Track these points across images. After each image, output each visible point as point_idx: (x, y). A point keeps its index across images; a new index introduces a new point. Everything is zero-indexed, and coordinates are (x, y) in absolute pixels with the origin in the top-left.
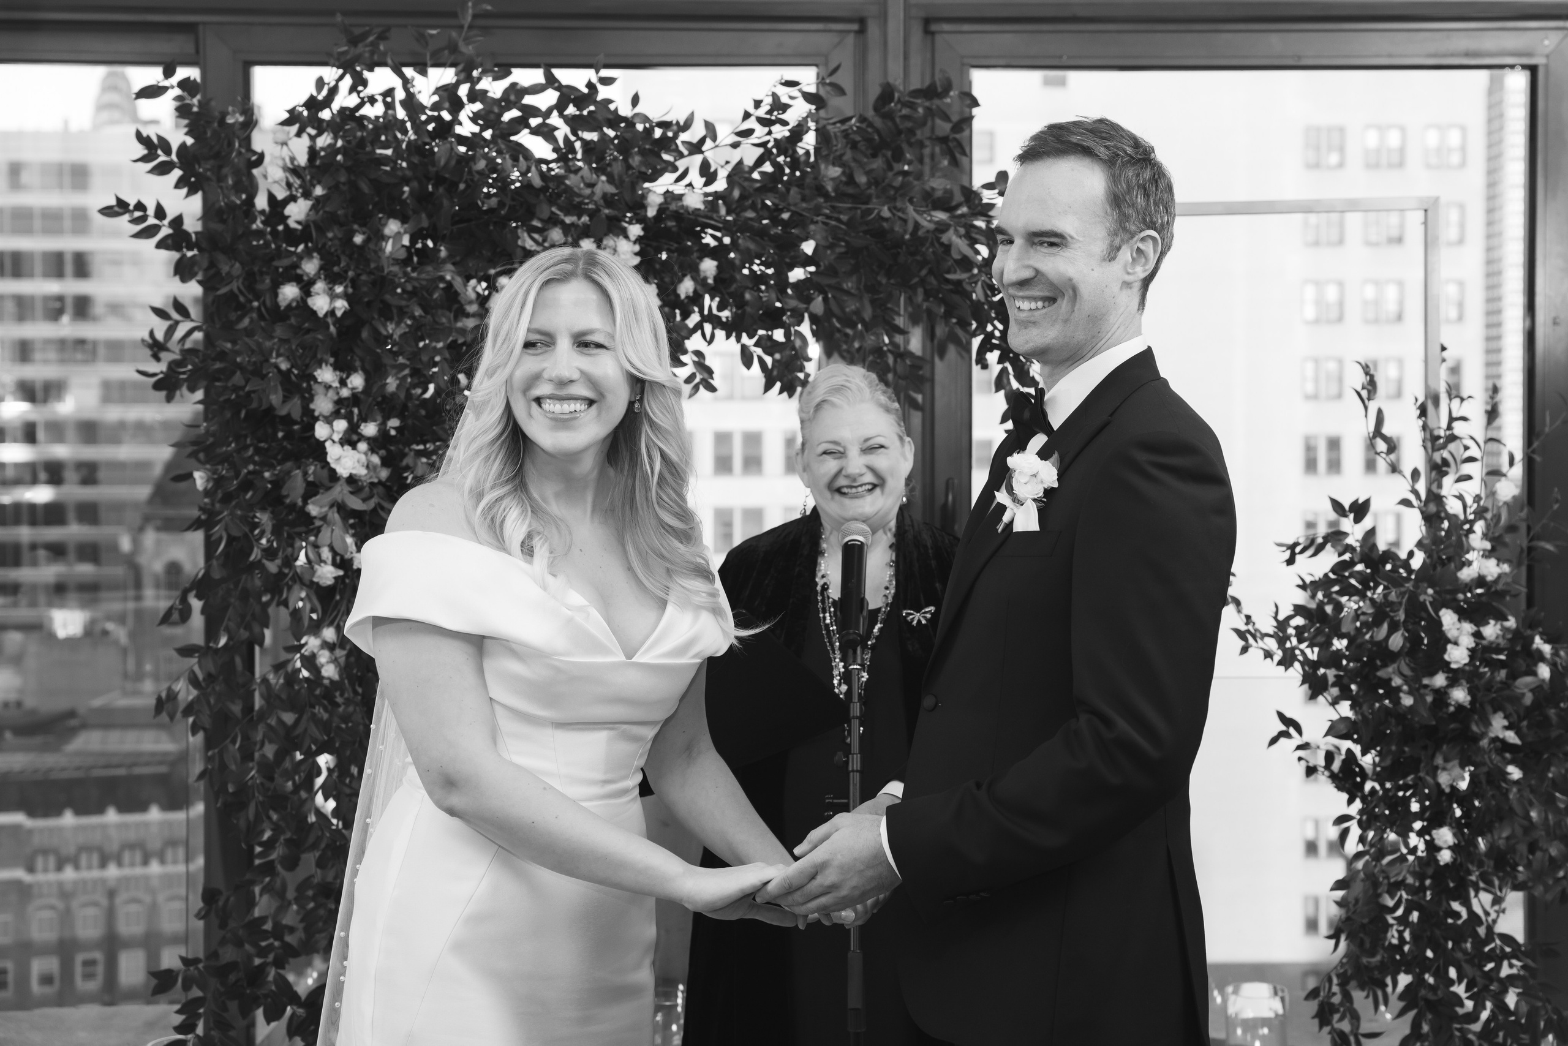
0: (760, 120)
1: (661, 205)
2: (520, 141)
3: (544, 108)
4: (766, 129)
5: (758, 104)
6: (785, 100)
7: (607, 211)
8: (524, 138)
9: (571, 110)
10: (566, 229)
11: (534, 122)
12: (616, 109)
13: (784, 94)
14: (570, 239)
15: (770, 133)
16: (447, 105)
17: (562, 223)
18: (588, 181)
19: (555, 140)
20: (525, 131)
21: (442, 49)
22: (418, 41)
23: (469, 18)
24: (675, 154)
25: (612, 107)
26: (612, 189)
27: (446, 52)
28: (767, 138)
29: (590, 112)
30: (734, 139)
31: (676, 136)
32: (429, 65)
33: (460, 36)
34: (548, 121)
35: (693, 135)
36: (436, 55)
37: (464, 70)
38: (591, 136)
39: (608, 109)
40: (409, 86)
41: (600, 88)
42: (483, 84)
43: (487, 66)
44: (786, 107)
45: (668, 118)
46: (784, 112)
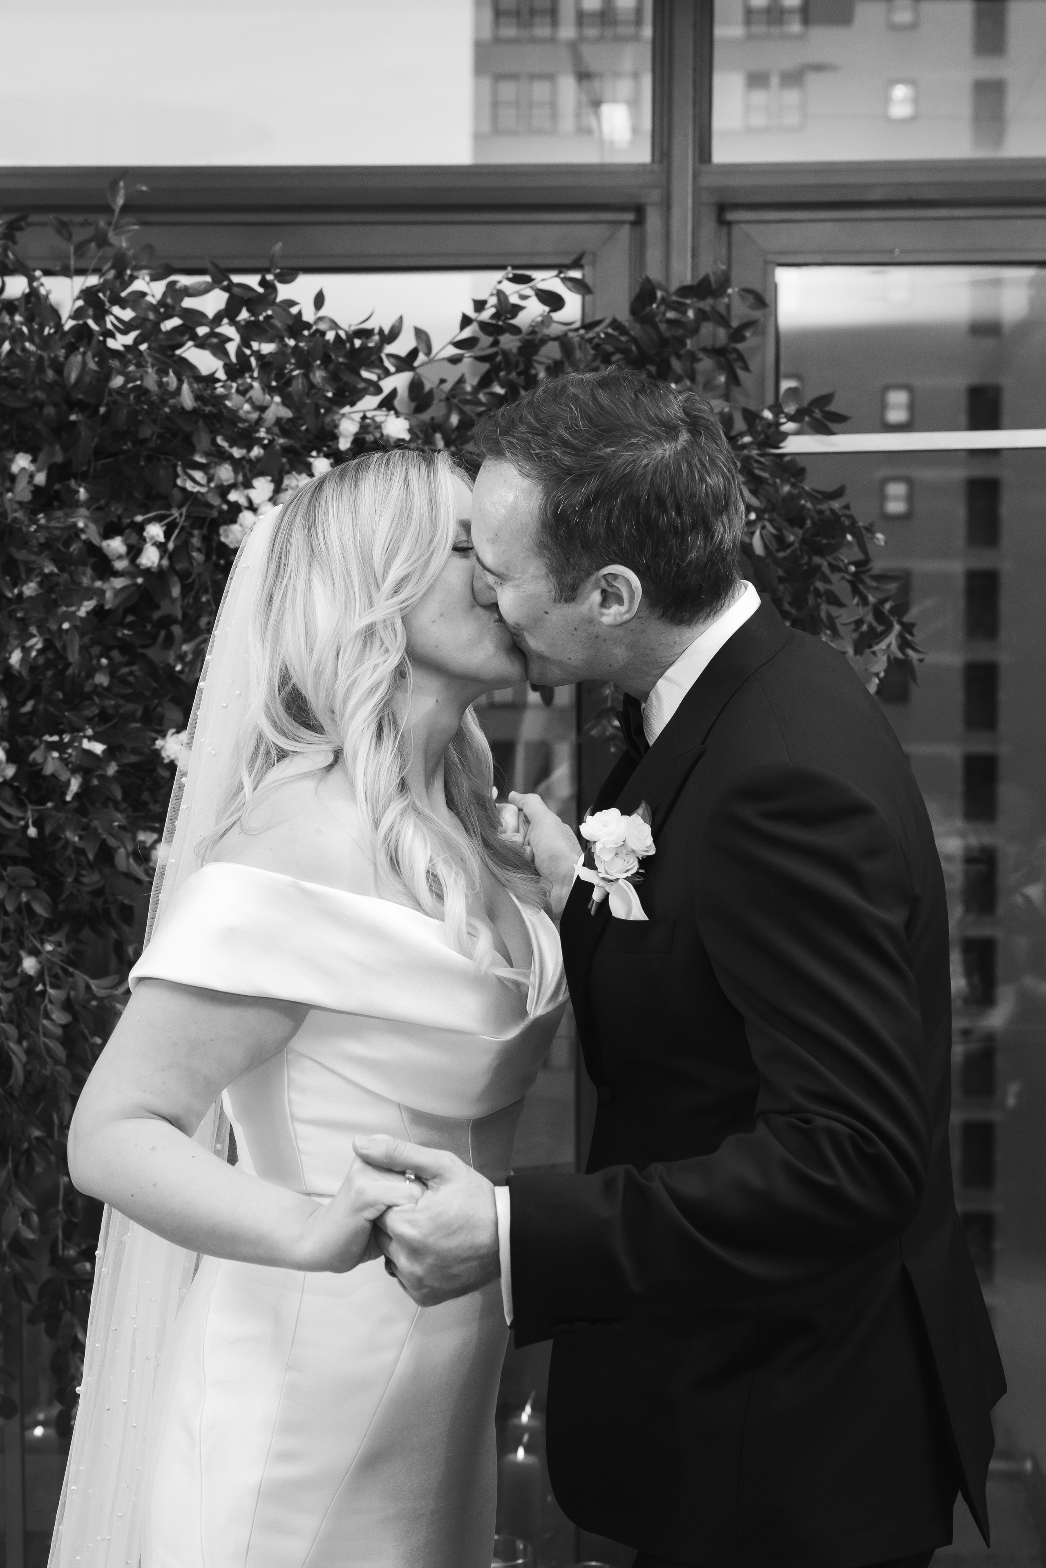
0: (483, 326)
1: (357, 434)
2: (185, 355)
3: (211, 314)
4: (490, 340)
5: (480, 305)
6: (514, 299)
7: (281, 441)
8: (191, 353)
9: (244, 315)
10: (237, 465)
11: (202, 331)
12: (300, 314)
13: (512, 291)
14: (240, 478)
15: (496, 343)
16: (91, 312)
17: (230, 458)
18: (258, 404)
19: (226, 353)
20: (190, 343)
21: (88, 242)
22: (59, 232)
23: (120, 201)
24: (378, 371)
25: (294, 310)
26: (287, 413)
27: (93, 245)
28: (494, 350)
29: (268, 317)
30: (453, 351)
31: (379, 348)
32: (72, 263)
33: (109, 224)
34: (219, 330)
35: (402, 346)
36: (80, 249)
37: (112, 267)
38: (268, 348)
39: (290, 313)
40: (35, 284)
41: (280, 286)
42: (140, 285)
43: (143, 263)
44: (516, 309)
45: (368, 326)
46: (514, 316)
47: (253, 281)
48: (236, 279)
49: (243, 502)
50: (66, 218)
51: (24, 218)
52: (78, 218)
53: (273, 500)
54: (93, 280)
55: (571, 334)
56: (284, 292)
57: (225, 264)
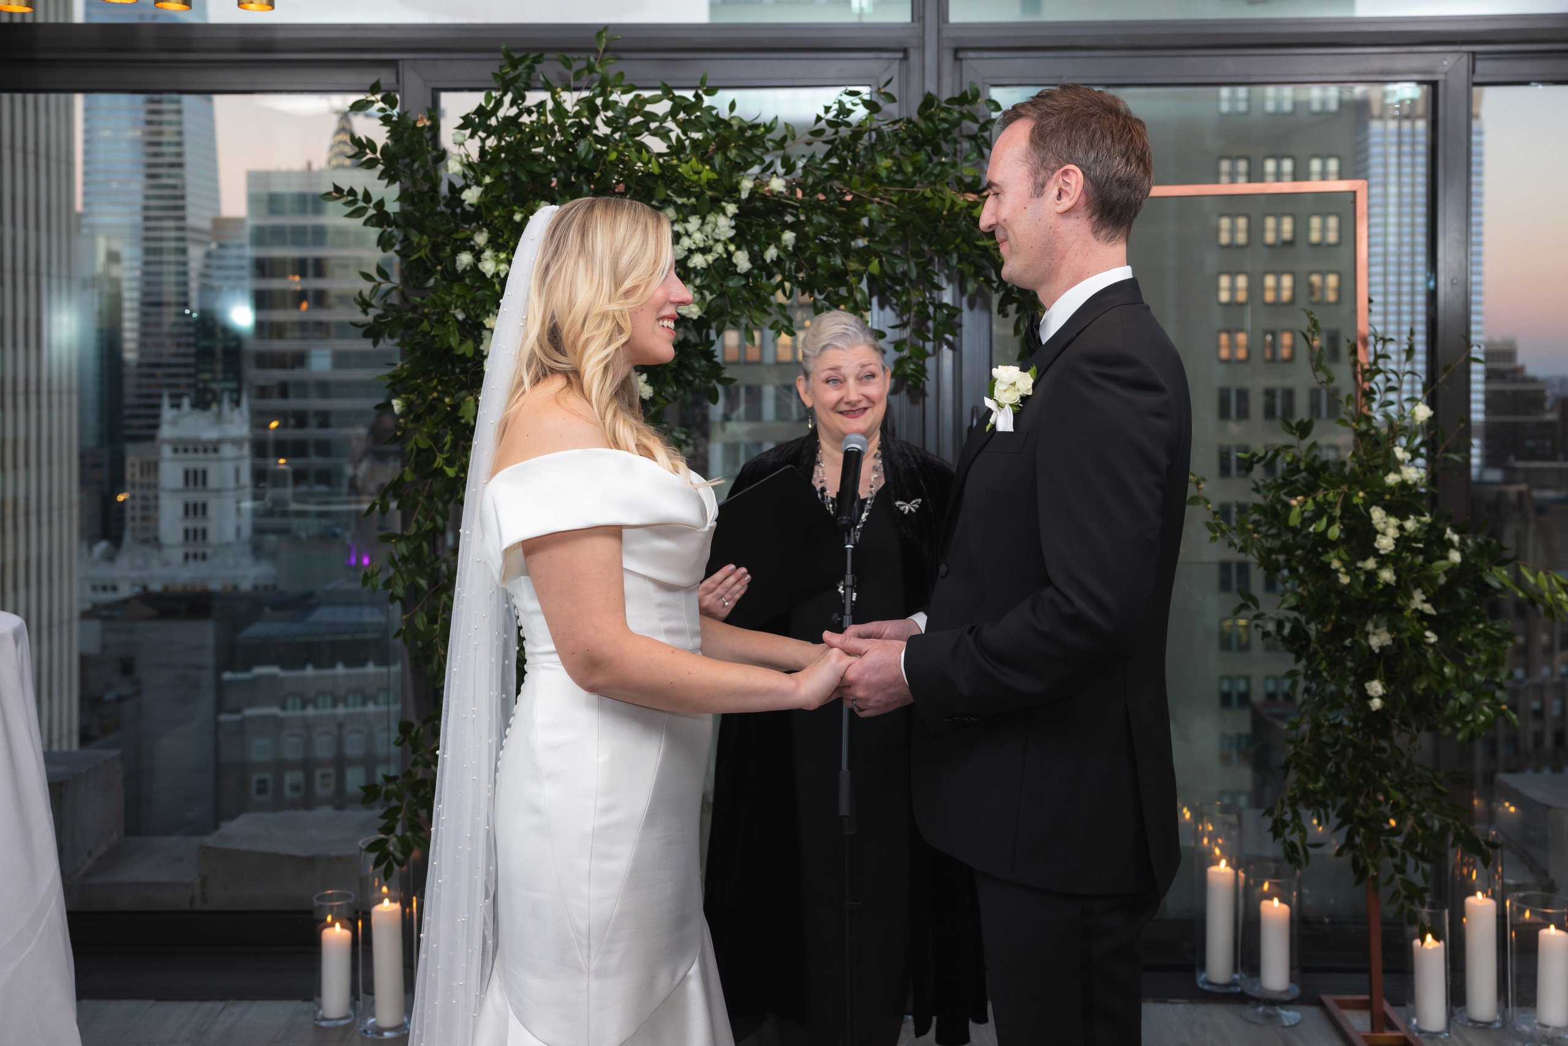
0: (829, 122)
1: (751, 189)
2: (643, 140)
3: (660, 114)
4: (833, 130)
5: (827, 109)
6: (849, 106)
7: (710, 193)
8: (647, 139)
9: (682, 115)
10: (679, 208)
11: (653, 125)
12: (718, 114)
13: (846, 99)
14: (681, 216)
15: (837, 133)
16: (586, 113)
17: (675, 203)
18: (695, 170)
19: (670, 139)
20: (646, 133)
21: (582, 70)
22: (564, 64)
23: (604, 46)
24: (762, 150)
25: (714, 112)
26: (714, 176)
27: (586, 72)
28: (834, 137)
29: (697, 117)
30: (808, 137)
31: (763, 136)
32: (572, 84)
33: (596, 59)
34: (664, 125)
35: (777, 135)
36: (578, 75)
37: (599, 86)
38: (697, 136)
39: (712, 114)
40: (557, 96)
41: (705, 97)
42: (614, 97)
43: (618, 83)
44: (850, 112)
45: (757, 121)
46: (848, 116)
47: (689, 95)
48: (677, 93)
49: (682, 231)
50: (569, 55)
51: (541, 56)
52: (576, 55)
53: (700, 230)
54: (585, 94)
55: (883, 127)
56: (707, 101)
57: (670, 84)
